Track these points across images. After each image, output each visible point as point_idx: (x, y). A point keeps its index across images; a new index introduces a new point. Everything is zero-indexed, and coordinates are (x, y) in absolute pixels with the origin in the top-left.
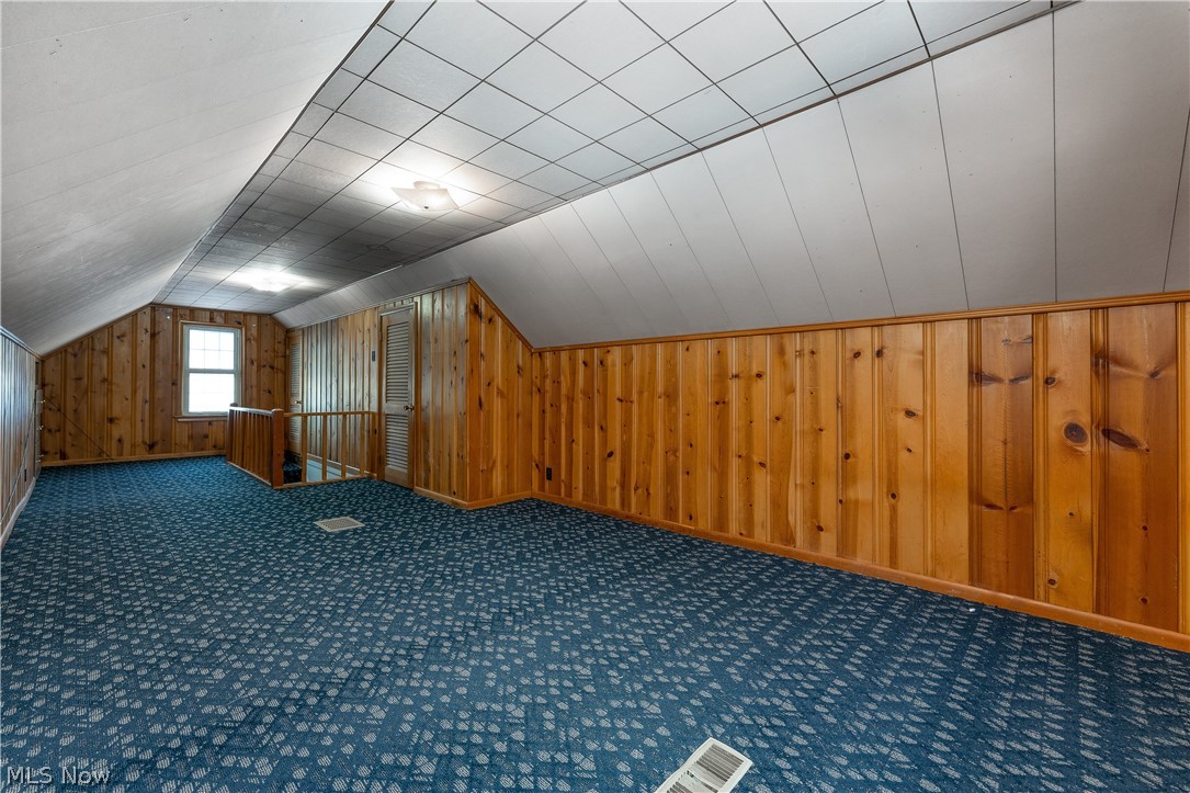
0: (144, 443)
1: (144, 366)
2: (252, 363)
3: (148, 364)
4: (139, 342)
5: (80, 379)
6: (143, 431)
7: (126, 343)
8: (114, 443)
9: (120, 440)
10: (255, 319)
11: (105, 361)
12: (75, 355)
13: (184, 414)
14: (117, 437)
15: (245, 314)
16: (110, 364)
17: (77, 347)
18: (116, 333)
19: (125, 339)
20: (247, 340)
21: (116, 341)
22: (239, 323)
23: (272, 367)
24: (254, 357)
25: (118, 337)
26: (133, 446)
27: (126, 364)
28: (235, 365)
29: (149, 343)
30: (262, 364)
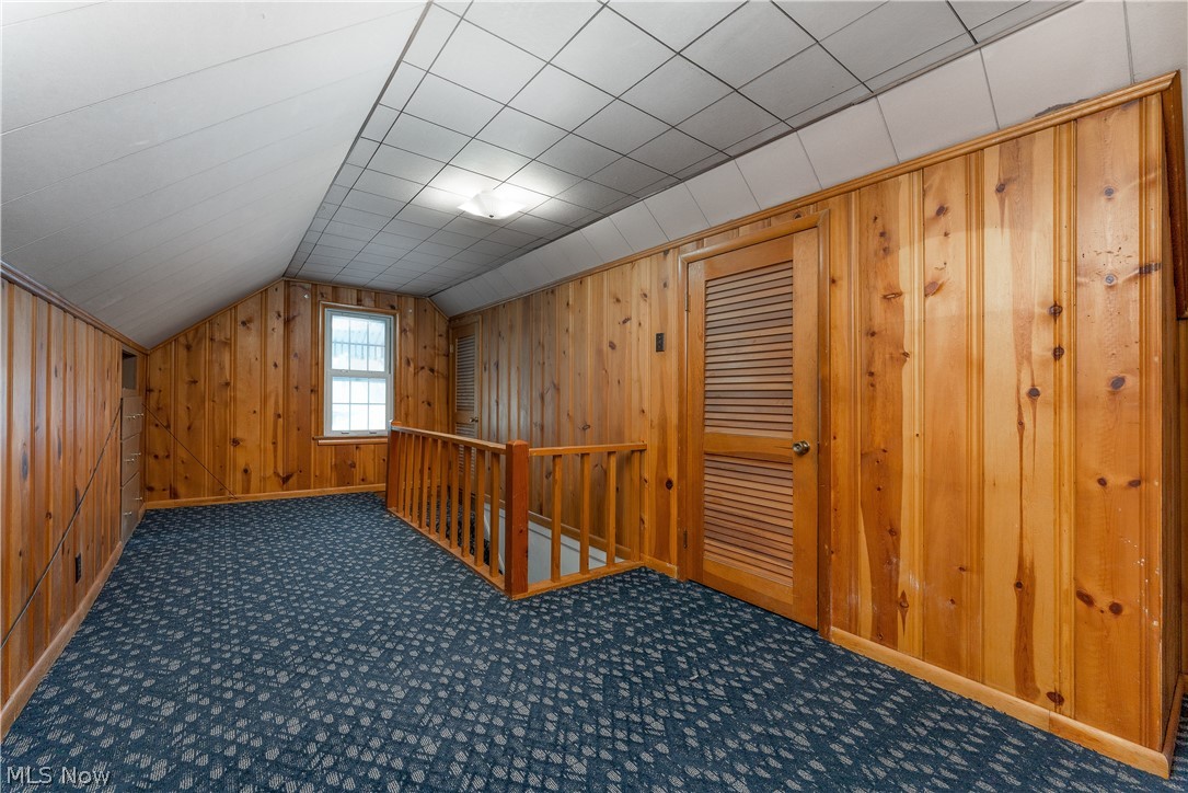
0: (276, 474)
1: (276, 365)
2: (408, 363)
3: (280, 362)
4: (270, 330)
5: (195, 382)
6: (275, 457)
7: (254, 332)
8: (239, 476)
9: (246, 471)
10: (411, 301)
11: (227, 358)
12: (188, 348)
13: (326, 434)
14: (243, 467)
15: (401, 295)
16: (234, 361)
17: (191, 336)
18: (241, 317)
19: (252, 326)
20: (403, 331)
21: (241, 328)
22: (393, 307)
23: (432, 370)
24: (411, 355)
25: (244, 323)
26: (264, 479)
27: (253, 360)
28: (388, 366)
29: (282, 332)
30: (421, 365)
